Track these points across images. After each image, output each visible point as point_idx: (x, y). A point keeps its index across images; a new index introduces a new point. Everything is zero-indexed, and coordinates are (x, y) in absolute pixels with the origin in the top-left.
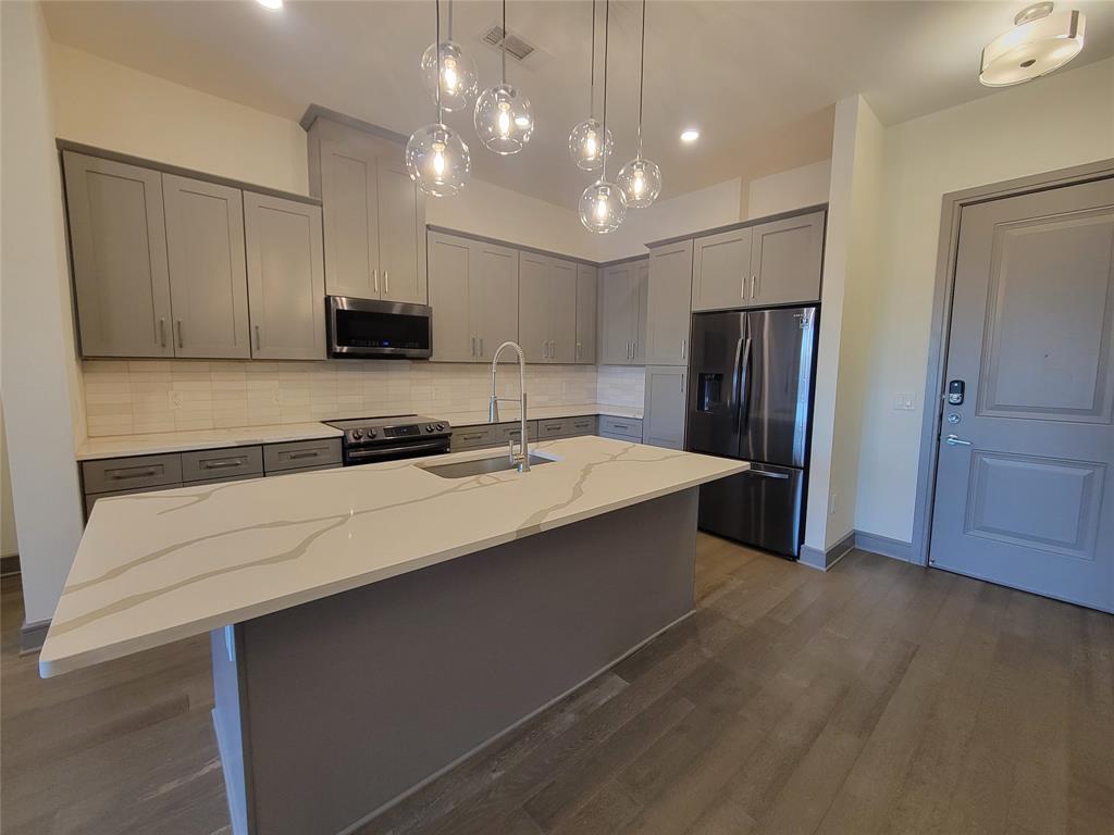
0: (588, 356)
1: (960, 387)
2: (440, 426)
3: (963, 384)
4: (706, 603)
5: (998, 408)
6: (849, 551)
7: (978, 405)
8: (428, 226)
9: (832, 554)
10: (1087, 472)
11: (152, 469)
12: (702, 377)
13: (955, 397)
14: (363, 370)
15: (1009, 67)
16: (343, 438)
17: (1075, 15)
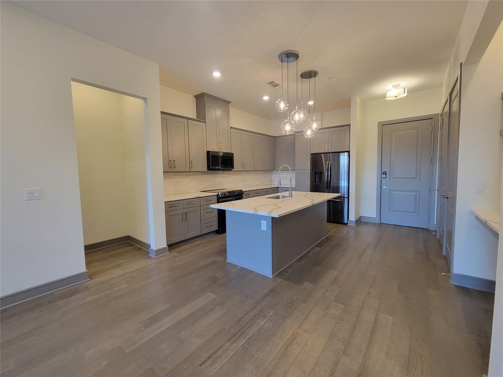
0: (272, 168)
1: (385, 173)
2: (241, 191)
3: (386, 172)
4: (329, 234)
5: (395, 178)
6: (359, 221)
7: (390, 178)
8: (231, 128)
9: (357, 222)
10: (415, 193)
11: (177, 205)
12: (315, 173)
13: (384, 176)
14: (210, 174)
15: (392, 97)
16: (218, 195)
17: (405, 89)
